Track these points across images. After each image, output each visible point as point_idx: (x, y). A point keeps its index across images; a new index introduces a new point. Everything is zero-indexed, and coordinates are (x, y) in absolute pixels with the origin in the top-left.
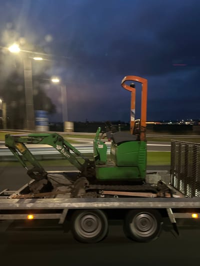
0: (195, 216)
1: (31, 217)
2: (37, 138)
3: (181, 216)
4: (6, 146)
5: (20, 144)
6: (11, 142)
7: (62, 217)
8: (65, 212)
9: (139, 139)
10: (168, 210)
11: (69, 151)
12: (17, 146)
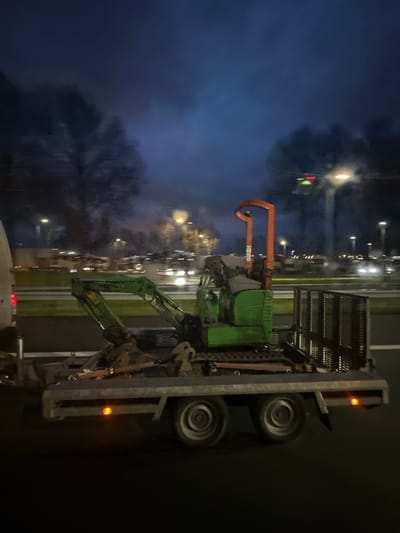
0: (355, 402)
1: (108, 411)
2: (117, 285)
3: (335, 402)
4: (73, 295)
5: (93, 293)
6: (80, 290)
7: (158, 411)
8: (163, 402)
9: (263, 287)
10: (317, 395)
11: (162, 303)
12: (90, 296)
